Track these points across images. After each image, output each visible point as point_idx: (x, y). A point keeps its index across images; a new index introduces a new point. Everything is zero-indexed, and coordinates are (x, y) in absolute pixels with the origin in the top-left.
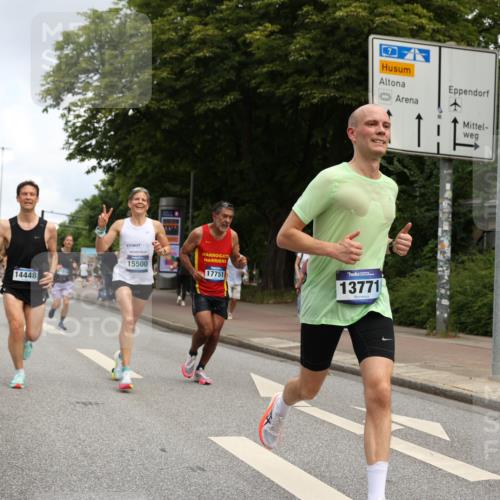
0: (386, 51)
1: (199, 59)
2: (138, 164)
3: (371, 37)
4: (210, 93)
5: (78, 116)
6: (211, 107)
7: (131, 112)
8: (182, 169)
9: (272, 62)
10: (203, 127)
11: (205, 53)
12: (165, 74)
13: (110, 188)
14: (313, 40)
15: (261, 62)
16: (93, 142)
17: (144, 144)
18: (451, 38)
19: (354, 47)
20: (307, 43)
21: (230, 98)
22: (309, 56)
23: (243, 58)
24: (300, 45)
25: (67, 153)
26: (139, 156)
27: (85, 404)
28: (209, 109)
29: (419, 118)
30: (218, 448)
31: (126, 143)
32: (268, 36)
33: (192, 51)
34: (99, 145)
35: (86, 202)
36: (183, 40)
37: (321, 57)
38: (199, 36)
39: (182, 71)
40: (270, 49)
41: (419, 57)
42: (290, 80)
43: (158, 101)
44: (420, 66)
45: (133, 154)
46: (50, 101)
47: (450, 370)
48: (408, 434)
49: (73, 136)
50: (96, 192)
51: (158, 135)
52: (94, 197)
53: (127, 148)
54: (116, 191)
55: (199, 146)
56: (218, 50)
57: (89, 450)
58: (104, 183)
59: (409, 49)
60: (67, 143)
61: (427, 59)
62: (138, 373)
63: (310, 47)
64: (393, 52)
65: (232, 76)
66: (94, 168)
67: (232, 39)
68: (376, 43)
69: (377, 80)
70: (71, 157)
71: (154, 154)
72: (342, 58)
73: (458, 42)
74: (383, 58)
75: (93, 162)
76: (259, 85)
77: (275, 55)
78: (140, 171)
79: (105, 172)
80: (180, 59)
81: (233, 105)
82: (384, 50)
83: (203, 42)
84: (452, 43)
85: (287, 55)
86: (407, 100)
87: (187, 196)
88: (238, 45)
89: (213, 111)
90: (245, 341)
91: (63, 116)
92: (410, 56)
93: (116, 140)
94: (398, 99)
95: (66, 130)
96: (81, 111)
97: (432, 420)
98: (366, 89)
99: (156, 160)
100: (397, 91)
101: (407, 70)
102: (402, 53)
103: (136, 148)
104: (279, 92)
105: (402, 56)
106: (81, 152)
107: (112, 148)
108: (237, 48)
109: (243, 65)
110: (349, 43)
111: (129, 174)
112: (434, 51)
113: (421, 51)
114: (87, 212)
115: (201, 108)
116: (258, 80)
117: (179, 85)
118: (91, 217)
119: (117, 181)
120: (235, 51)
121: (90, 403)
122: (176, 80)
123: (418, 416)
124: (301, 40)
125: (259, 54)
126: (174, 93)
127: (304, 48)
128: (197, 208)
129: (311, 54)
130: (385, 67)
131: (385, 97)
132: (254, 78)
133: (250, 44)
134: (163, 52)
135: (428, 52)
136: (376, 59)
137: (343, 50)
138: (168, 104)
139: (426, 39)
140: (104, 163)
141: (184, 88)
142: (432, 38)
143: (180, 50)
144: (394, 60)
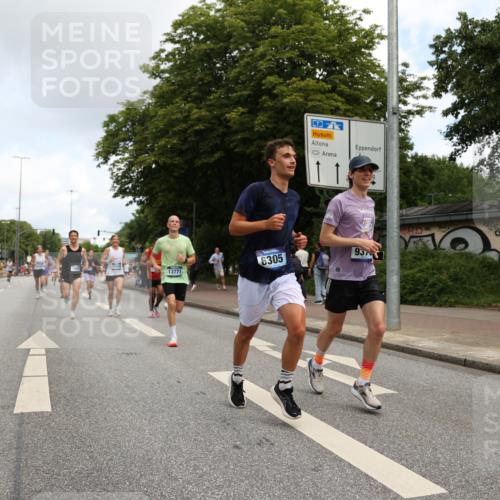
0: (315, 123)
1: (196, 131)
2: (159, 199)
3: (305, 115)
4: (205, 152)
5: (120, 169)
6: (205, 161)
7: (154, 166)
8: (187, 201)
9: (244, 131)
10: (200, 175)
11: (200, 127)
12: (175, 141)
13: (142, 215)
14: (270, 117)
15: (237, 132)
16: (130, 185)
17: (163, 187)
18: (356, 115)
19: (295, 121)
20: (265, 119)
21: (217, 155)
22: (267, 128)
23: (225, 130)
24: (261, 121)
25: (113, 193)
26: (160, 194)
27: (128, 354)
28: (204, 163)
29: (337, 165)
30: (214, 379)
31: (151, 186)
32: (240, 116)
33: (192, 126)
34: (134, 187)
35: (126, 224)
36: (186, 119)
37: (275, 128)
38: (196, 116)
39: (186, 139)
40: (242, 124)
41: (337, 127)
42: (255, 143)
43: (171, 158)
44: (337, 133)
45: (157, 193)
46: (101, 160)
47: (359, 325)
48: (334, 366)
49: (117, 181)
50: (133, 218)
51: (172, 180)
52: (132, 221)
53: (152, 189)
54: (146, 217)
55: (198, 187)
56: (209, 125)
57: (130, 384)
58: (137, 211)
59: (330, 122)
60: (113, 187)
61: (341, 128)
62: (162, 333)
63: (267, 122)
64: (320, 124)
65: (218, 141)
66: (131, 202)
67: (218, 118)
68: (309, 118)
69: (310, 142)
70: (115, 196)
71: (170, 192)
72: (288, 128)
73: (361, 117)
74: (314, 128)
75: (130, 198)
76: (235, 148)
77: (245, 127)
78: (161, 203)
79: (138, 204)
80: (184, 131)
81: (219, 160)
82: (314, 123)
83: (199, 120)
84: (357, 118)
85: (253, 127)
86: (330, 154)
87: (192, 219)
88: (221, 121)
89: (207, 163)
90: (231, 310)
91: (110, 169)
92: (330, 126)
93: (144, 184)
94: (324, 154)
95: (112, 178)
96: (122, 166)
97: (350, 356)
98: (304, 148)
99: (171, 196)
100: (323, 149)
101: (329, 136)
102: (325, 124)
103: (158, 189)
104: (248, 151)
105: (325, 126)
106: (122, 192)
107: (142, 189)
108: (220, 124)
109: (225, 134)
110: (292, 119)
111: (154, 206)
112: (345, 123)
113: (338, 123)
114: (128, 231)
115: (198, 162)
116: (235, 144)
117: (184, 148)
118: (130, 234)
119: (146, 210)
120: (219, 125)
121: (132, 354)
122: (183, 144)
123: (341, 355)
124: (261, 118)
125: (235, 127)
126: (181, 153)
127: (263, 123)
128: (198, 226)
129: (269, 126)
130: (315, 134)
131: (316, 153)
132: (232, 142)
133: (229, 121)
134: (173, 126)
135: (342, 124)
136: (309, 129)
137: (289, 123)
138: (177, 160)
139: (340, 115)
140: (137, 199)
141: (188, 149)
142: (345, 114)
143: (184, 125)
144: (321, 129)
